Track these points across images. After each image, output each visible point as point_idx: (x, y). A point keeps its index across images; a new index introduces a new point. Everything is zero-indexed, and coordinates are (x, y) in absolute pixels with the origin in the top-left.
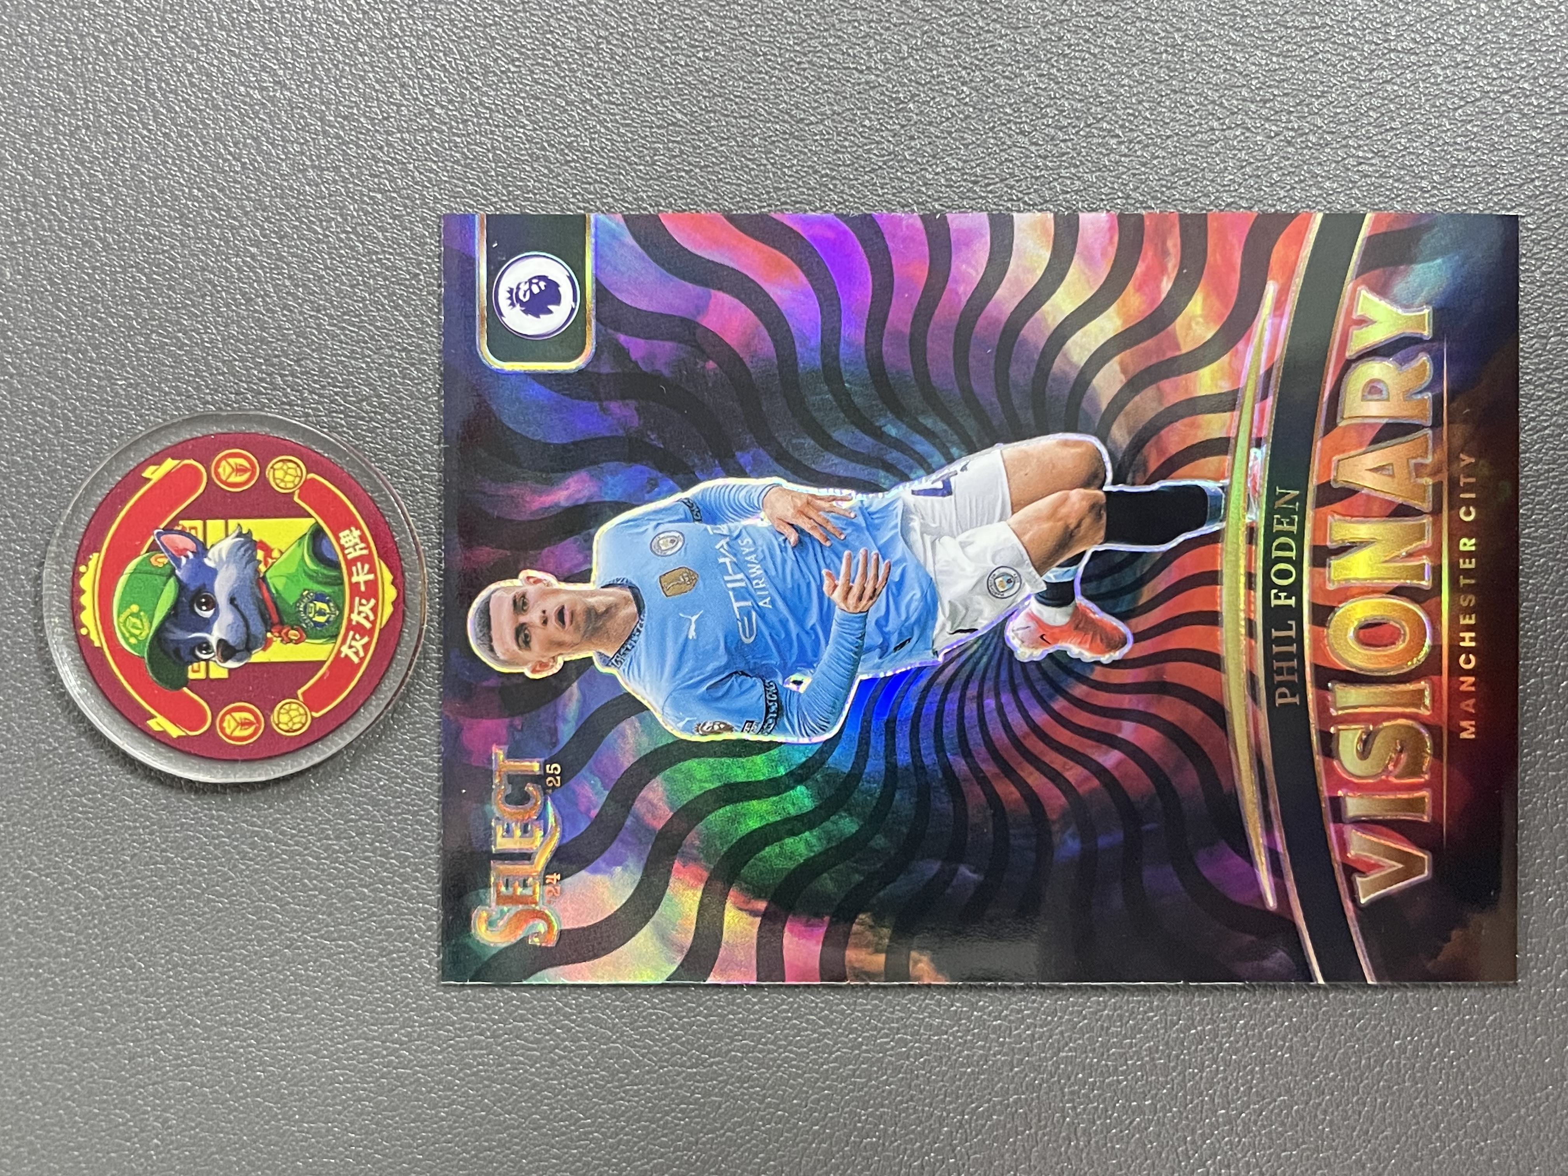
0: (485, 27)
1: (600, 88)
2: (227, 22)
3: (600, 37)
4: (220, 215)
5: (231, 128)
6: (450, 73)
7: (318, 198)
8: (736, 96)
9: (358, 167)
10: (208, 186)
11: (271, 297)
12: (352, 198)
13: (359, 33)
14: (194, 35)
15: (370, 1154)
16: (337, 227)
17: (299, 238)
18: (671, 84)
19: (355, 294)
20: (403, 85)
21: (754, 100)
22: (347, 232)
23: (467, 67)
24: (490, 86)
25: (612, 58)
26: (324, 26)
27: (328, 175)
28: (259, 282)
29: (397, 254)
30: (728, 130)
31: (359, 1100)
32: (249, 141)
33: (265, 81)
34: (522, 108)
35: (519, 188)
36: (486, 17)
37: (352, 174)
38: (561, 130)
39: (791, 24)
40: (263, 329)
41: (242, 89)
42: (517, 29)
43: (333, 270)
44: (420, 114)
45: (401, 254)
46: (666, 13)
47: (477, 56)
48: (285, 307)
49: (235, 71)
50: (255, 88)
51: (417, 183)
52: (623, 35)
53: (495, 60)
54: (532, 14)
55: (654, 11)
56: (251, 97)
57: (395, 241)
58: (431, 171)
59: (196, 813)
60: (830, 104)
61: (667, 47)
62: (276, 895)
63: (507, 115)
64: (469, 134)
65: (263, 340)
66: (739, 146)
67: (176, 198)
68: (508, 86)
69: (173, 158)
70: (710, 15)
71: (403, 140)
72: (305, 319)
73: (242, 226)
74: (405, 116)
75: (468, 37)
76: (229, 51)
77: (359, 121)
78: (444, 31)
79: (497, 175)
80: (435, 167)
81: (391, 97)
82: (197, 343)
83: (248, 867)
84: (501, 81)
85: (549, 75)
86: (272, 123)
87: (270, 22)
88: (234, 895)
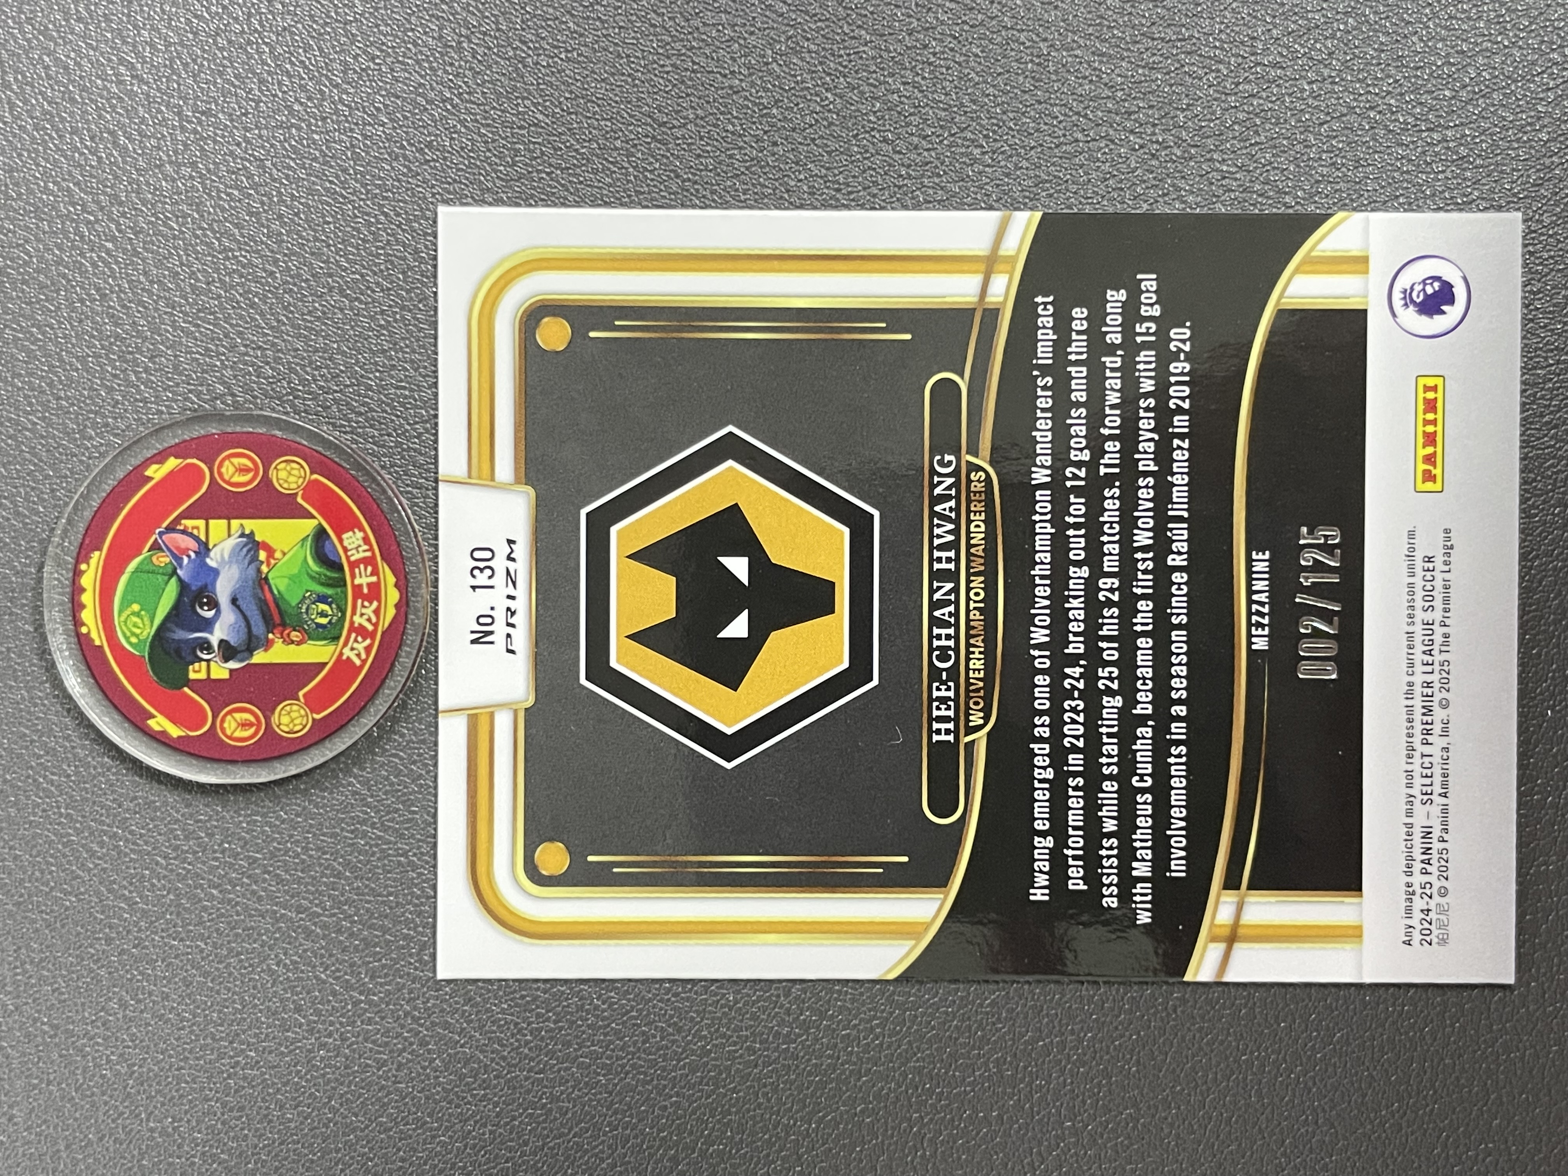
0: (345, 24)
1: (460, 87)
2: (85, 14)
3: (462, 36)
4: (76, 209)
5: (87, 122)
6: (310, 70)
7: (174, 193)
8: (597, 98)
9: (215, 163)
10: (64, 180)
11: (125, 293)
12: (209, 195)
13: (218, 27)
14: (50, 26)
15: (215, 1155)
16: (193, 223)
17: (154, 234)
18: (533, 84)
19: (210, 291)
20: (262, 81)
21: (616, 102)
22: (203, 229)
23: (326, 64)
24: (349, 83)
25: (474, 57)
26: (182, 20)
27: (186, 171)
28: (115, 278)
29: (254, 252)
30: (590, 133)
31: (207, 1099)
32: (105, 135)
33: (122, 75)
34: (381, 106)
35: (378, 187)
36: (346, 14)
37: (209, 170)
38: (421, 129)
39: (654, 26)
40: (117, 325)
41: (99, 82)
42: (377, 26)
43: (189, 267)
44: (278, 109)
45: (257, 252)
46: (529, 13)
47: (336, 52)
48: (141, 303)
49: (92, 64)
50: (112, 82)
51: (274, 180)
52: (485, 34)
53: (355, 57)
54: (392, 12)
55: (516, 10)
56: (109, 92)
57: (252, 238)
58: (289, 168)
59: (44, 811)
60: (692, 107)
61: (529, 48)
62: (124, 895)
63: (366, 113)
64: (327, 132)
65: (117, 337)
66: (600, 148)
67: (30, 191)
68: (368, 83)
69: (28, 151)
70: (572, 15)
71: (260, 136)
72: (160, 316)
73: (97, 221)
74: (263, 112)
75: (329, 33)
76: (86, 44)
77: (216, 116)
78: (304, 27)
79: (356, 174)
80: (292, 164)
81: (249, 93)
82: (50, 339)
83: (96, 865)
84: (360, 78)
85: (410, 73)
86: (130, 118)
87: (129, 16)
88: (82, 894)
